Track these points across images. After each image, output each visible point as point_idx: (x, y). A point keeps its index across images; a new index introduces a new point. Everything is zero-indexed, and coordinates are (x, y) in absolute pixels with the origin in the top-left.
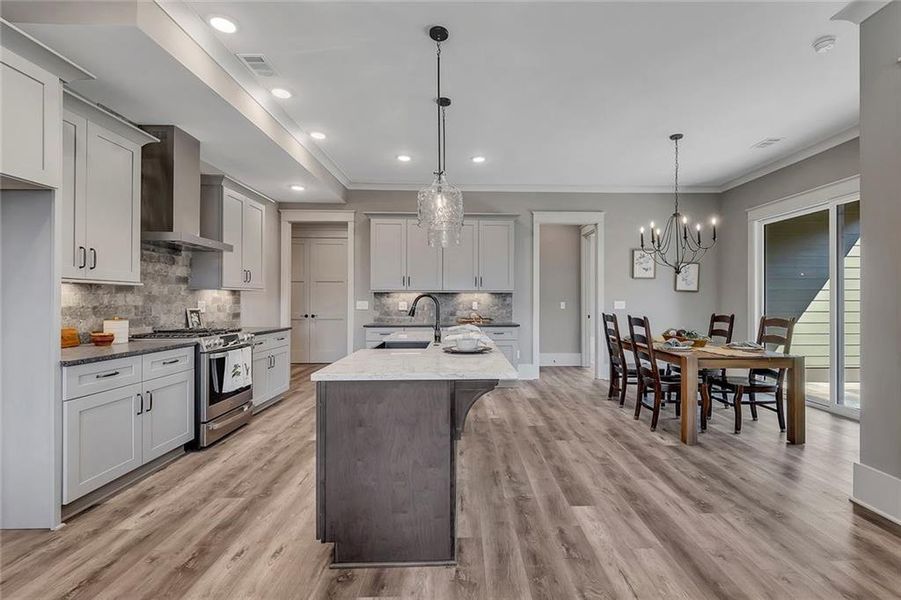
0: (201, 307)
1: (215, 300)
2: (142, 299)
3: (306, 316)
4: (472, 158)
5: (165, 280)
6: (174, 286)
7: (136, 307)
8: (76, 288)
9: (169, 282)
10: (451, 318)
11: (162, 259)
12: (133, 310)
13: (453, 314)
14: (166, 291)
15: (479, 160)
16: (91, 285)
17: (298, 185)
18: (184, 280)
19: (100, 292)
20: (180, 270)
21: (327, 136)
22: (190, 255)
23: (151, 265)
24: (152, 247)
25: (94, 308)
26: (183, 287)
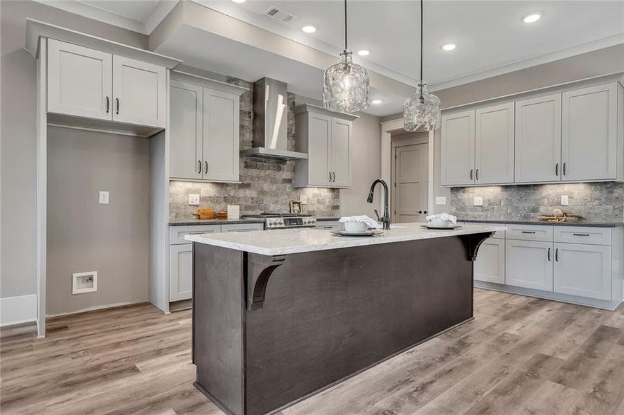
0: (303, 200)
1: (315, 195)
2: (256, 193)
3: (420, 212)
4: (522, 19)
5: (273, 181)
6: (281, 185)
7: (252, 198)
8: (214, 186)
9: (276, 182)
10: (532, 215)
11: (271, 167)
12: (250, 200)
13: (535, 210)
14: (274, 188)
15: (532, 19)
16: (223, 183)
17: (376, 99)
18: (289, 181)
19: (229, 188)
20: (286, 174)
21: (370, 51)
22: (294, 164)
23: (263, 172)
24: (264, 160)
25: (225, 197)
26: (288, 186)
